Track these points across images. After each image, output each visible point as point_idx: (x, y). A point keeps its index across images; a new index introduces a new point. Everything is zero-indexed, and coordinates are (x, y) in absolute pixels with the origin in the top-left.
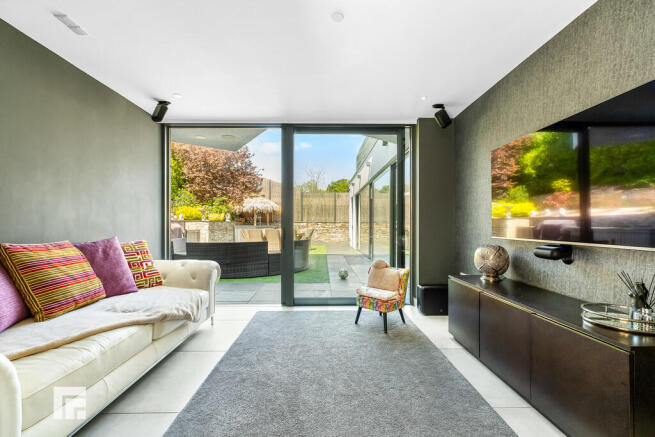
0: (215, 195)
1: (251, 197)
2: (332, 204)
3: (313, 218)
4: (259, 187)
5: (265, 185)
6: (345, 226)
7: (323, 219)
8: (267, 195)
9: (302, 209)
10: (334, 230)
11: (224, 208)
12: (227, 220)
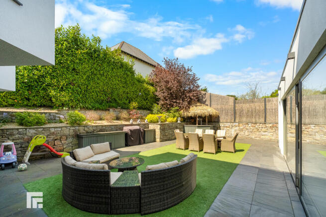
0: (172, 106)
1: (196, 106)
2: (262, 108)
3: (244, 119)
4: (204, 100)
5: (207, 98)
6: (275, 126)
7: (254, 120)
8: (209, 104)
9: (235, 113)
10: (264, 129)
11: (177, 114)
12: (179, 122)
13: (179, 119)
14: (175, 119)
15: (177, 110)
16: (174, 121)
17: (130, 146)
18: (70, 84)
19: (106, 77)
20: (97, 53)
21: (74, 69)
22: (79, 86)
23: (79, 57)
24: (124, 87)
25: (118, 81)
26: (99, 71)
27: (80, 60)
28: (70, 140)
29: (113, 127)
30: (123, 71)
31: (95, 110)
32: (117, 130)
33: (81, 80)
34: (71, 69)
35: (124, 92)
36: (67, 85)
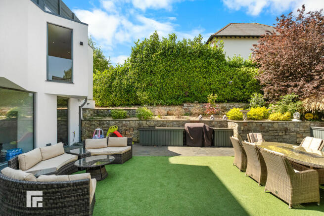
11: (290, 107)
12: (295, 120)
13: (297, 115)
14: (287, 114)
15: (294, 100)
16: (281, 118)
17: (188, 146)
18: (149, 84)
19: (181, 72)
20: (170, 50)
21: (151, 72)
22: (155, 85)
23: (154, 59)
24: (205, 78)
25: (197, 72)
26: (173, 67)
27: (155, 62)
28: (136, 131)
29: (175, 123)
30: (202, 59)
31: (168, 105)
32: (179, 126)
33: (157, 79)
34: (149, 71)
35: (205, 84)
36: (147, 86)
